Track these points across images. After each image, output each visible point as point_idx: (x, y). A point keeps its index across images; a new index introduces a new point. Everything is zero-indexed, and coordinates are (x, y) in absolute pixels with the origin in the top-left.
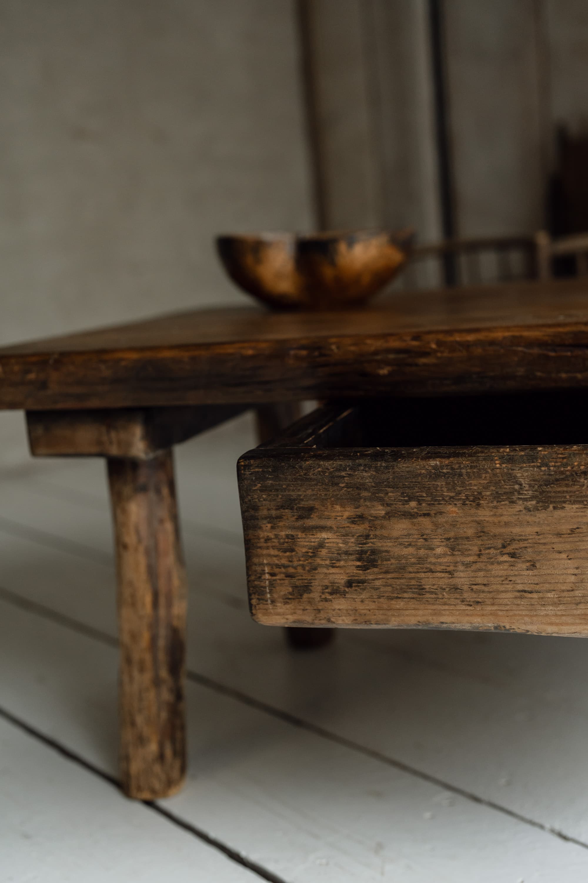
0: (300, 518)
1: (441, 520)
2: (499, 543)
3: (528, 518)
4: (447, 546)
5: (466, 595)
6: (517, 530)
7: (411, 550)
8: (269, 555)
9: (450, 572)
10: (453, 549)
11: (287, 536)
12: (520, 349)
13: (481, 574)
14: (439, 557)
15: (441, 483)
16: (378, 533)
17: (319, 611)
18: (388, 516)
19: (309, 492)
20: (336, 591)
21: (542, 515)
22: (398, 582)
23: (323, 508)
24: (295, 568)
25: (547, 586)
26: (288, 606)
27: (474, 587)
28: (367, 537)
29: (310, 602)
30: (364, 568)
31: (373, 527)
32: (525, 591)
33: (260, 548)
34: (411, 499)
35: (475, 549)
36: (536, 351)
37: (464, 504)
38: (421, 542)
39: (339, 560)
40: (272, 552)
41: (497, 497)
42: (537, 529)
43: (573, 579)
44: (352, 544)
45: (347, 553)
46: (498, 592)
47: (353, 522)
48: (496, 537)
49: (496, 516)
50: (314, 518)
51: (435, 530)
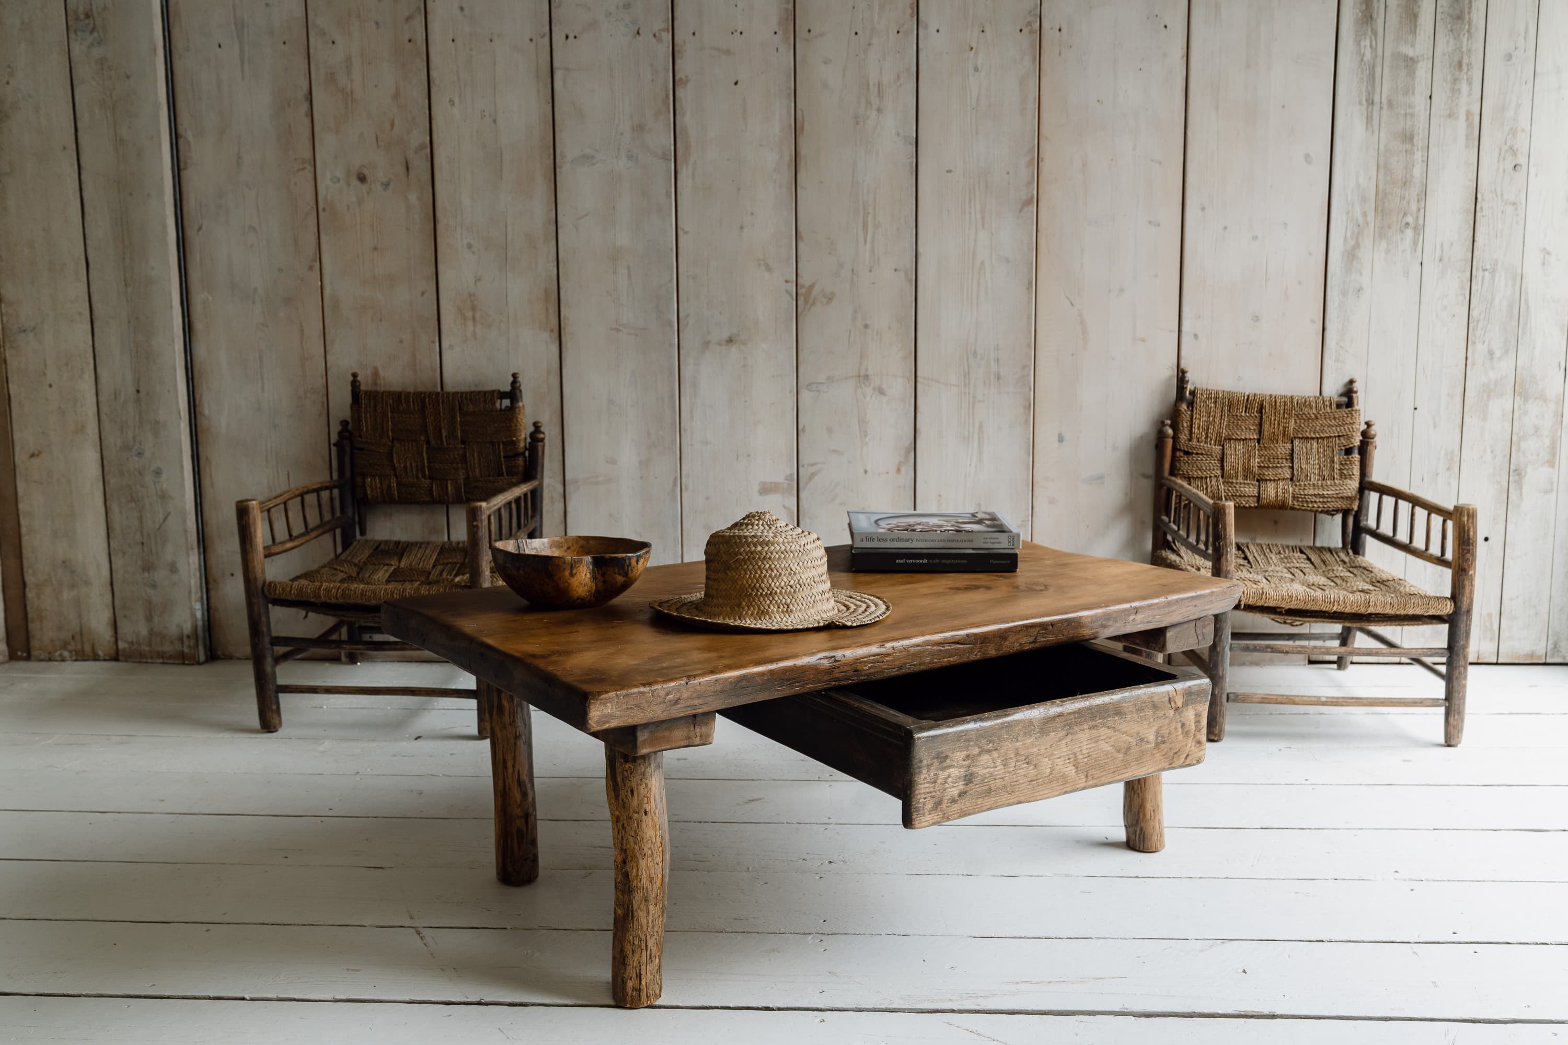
0: (941, 762)
1: (1002, 751)
2: (1024, 758)
3: (1037, 743)
4: (1002, 764)
5: (1008, 789)
6: (1031, 750)
7: (988, 770)
8: (925, 788)
9: (1002, 778)
10: (1005, 765)
11: (934, 776)
12: (930, 647)
13: (1015, 776)
14: (998, 771)
16: (975, 764)
17: (945, 814)
18: (979, 754)
19: (947, 747)
20: (953, 801)
21: (1041, 740)
22: (981, 790)
23: (952, 755)
24: (936, 792)
25: (1039, 777)
26: (930, 816)
27: (1012, 784)
28: (969, 767)
29: (941, 812)
30: (966, 785)
31: (972, 760)
32: (1031, 781)
33: (921, 784)
34: (991, 743)
35: (1014, 764)
36: (935, 648)
37: (1012, 742)
38: (992, 765)
39: (955, 783)
40: (927, 785)
41: (1025, 734)
42: (1038, 748)
43: (1049, 770)
44: (963, 773)
45: (960, 778)
46: (1022, 784)
47: (964, 761)
48: (1022, 755)
49: (1023, 744)
50: (948, 761)
51: (998, 757)
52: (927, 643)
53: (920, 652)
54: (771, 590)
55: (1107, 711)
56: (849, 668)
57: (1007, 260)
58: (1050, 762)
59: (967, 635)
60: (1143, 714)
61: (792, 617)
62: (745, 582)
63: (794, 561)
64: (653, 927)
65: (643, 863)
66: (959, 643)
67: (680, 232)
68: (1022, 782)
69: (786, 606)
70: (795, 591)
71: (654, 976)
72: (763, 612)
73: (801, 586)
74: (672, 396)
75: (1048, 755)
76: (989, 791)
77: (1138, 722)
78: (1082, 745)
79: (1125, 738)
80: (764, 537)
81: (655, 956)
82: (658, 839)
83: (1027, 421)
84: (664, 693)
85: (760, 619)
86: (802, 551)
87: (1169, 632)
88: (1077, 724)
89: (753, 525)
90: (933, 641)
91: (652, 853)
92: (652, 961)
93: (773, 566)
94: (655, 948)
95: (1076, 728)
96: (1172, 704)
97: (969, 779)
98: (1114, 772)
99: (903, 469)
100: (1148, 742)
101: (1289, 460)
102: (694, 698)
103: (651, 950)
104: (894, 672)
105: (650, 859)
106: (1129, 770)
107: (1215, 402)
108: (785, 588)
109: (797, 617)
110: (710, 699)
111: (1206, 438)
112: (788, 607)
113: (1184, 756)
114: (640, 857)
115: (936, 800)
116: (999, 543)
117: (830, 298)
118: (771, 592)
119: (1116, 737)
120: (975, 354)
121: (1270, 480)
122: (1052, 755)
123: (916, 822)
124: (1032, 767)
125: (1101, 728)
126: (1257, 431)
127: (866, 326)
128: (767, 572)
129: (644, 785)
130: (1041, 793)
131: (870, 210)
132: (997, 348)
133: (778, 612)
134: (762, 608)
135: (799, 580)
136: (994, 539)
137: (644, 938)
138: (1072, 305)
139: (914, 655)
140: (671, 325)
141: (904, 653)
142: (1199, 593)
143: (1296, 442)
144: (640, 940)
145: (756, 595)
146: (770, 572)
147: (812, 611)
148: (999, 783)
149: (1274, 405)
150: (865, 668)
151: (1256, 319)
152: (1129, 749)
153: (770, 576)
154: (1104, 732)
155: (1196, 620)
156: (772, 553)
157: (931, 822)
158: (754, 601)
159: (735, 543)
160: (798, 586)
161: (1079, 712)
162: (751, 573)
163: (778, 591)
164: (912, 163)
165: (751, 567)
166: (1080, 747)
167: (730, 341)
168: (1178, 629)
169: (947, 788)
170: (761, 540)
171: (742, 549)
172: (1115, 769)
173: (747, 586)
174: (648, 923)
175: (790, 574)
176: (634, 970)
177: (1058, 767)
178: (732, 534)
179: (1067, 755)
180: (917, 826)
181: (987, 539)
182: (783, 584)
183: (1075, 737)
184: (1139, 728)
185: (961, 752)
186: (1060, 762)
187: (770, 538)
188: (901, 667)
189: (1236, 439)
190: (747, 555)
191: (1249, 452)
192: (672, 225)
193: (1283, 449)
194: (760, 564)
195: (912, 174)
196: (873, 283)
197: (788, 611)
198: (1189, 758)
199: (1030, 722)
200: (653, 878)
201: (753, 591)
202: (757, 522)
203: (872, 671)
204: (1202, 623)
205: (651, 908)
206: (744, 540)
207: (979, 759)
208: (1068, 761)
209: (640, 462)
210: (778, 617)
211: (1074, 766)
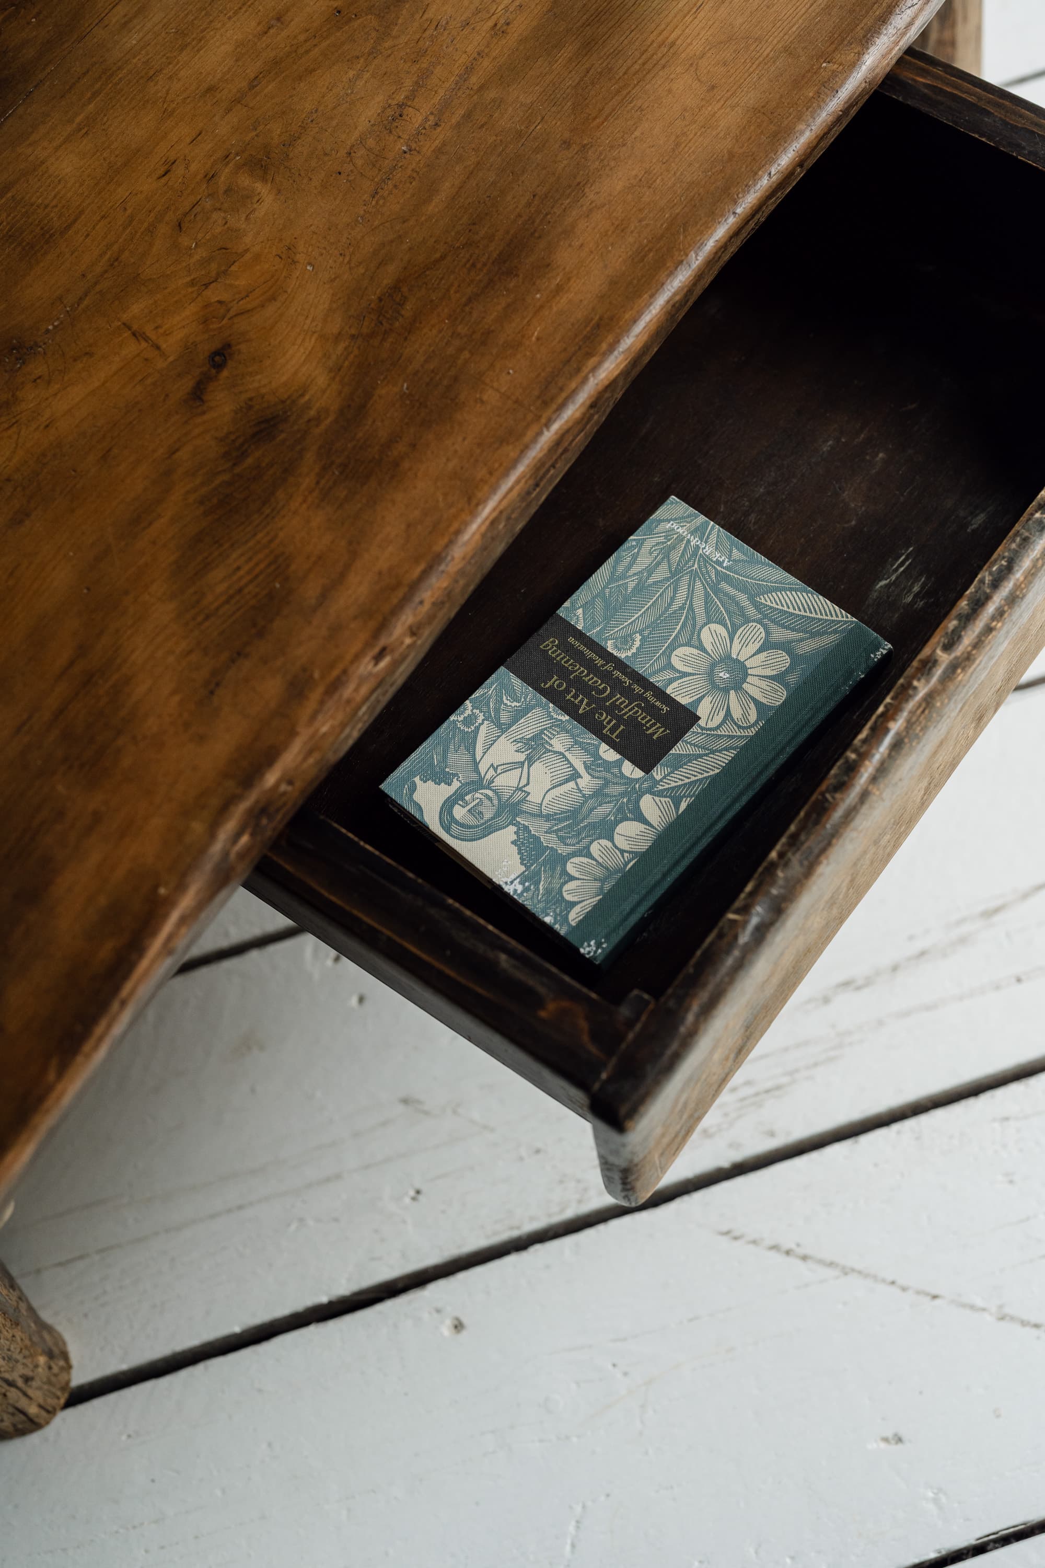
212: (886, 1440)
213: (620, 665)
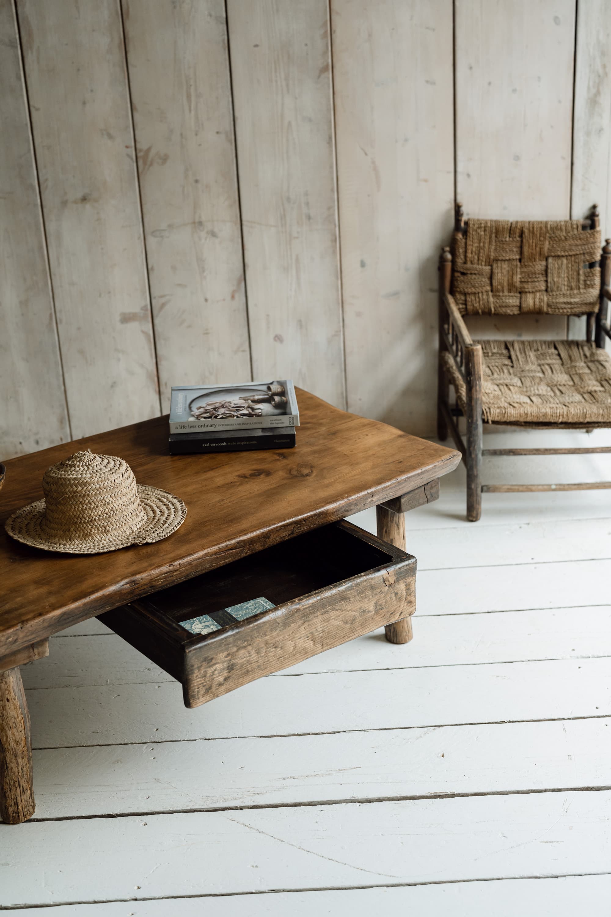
0: (208, 663)
1: (255, 645)
2: (272, 645)
3: (281, 633)
4: (256, 653)
5: (262, 667)
6: (277, 639)
7: (245, 659)
8: (198, 682)
9: (256, 662)
10: (258, 653)
11: (204, 672)
12: (208, 558)
13: (266, 658)
14: (253, 658)
15: (255, 632)
16: (234, 658)
17: (215, 693)
18: (238, 651)
19: (212, 653)
20: (220, 685)
21: (284, 631)
22: (240, 672)
23: (216, 656)
24: (206, 682)
25: (285, 653)
26: (203, 696)
27: (264, 663)
28: (230, 660)
29: (212, 693)
30: (229, 672)
31: (233, 656)
32: (279, 658)
33: (194, 680)
34: (245, 641)
35: (265, 651)
36: (213, 557)
37: (262, 636)
38: (248, 655)
39: (220, 673)
40: (198, 680)
41: (271, 630)
42: (283, 636)
43: (293, 648)
44: (226, 665)
45: (224, 669)
46: (272, 662)
47: (226, 657)
48: (271, 644)
49: (271, 636)
50: (213, 661)
51: (252, 649)
52: (206, 555)
53: (201, 563)
54: (91, 518)
55: (335, 599)
56: (145, 587)
57: (310, 120)
58: (293, 643)
59: (238, 543)
60: (363, 595)
61: (109, 535)
62: (71, 514)
63: (107, 495)
64: (23, 772)
65: (10, 733)
66: (231, 549)
67: (32, 109)
68: (272, 660)
69: (104, 528)
70: (110, 517)
71: (28, 802)
72: (87, 534)
73: (114, 512)
74: (41, 248)
75: (291, 638)
76: (248, 671)
77: (360, 601)
78: (317, 626)
79: (351, 613)
80: (83, 479)
81: (27, 789)
82: (19, 715)
83: (334, 252)
84: (5, 638)
85: (85, 539)
86: (113, 485)
87: (403, 498)
88: (311, 614)
89: (75, 467)
90: (211, 552)
91: (16, 725)
92: (24, 793)
93: (91, 501)
94: (26, 784)
95: (311, 617)
96: (387, 583)
97: (231, 668)
98: (344, 637)
99: (237, 296)
100: (369, 612)
101: (544, 276)
102: (28, 636)
103: (23, 787)
104: (183, 579)
105: (15, 730)
106: (355, 633)
107: (485, 231)
108: (102, 515)
109: (113, 534)
110: (41, 632)
111: (478, 259)
112: (105, 529)
113: (399, 614)
114: (7, 729)
115: (207, 687)
116: (282, 423)
117: (165, 159)
118: (92, 520)
119: (343, 615)
120: (288, 199)
121: (529, 292)
122: (294, 638)
123: (193, 705)
124: (279, 650)
125: (331, 612)
126: (519, 252)
127: (197, 181)
128: (87, 506)
129: (4, 683)
130: (288, 664)
131: (192, 82)
132: (306, 194)
133: (98, 533)
134: (86, 532)
135: (112, 508)
136: (278, 420)
137: (16, 780)
138: (366, 154)
139: (196, 566)
140: (34, 190)
141: (188, 566)
142: (423, 469)
143: (550, 260)
144: (14, 782)
145: (80, 522)
146: (89, 505)
147: (125, 528)
148: (254, 665)
149: (532, 231)
150: (159, 583)
151: (517, 158)
152: (354, 620)
153: (90, 508)
154: (333, 614)
155: (425, 485)
156: (89, 491)
157: (205, 701)
158: (79, 527)
159: (62, 484)
160: (112, 512)
161: (313, 606)
162: (75, 507)
163: (97, 518)
164: (224, 40)
165: (75, 503)
166: (315, 628)
167: (84, 199)
168: (411, 495)
169: (215, 678)
170: (81, 481)
171: (67, 490)
172: (344, 635)
173: (73, 516)
174: (18, 769)
175: (105, 505)
176: (13, 800)
177: (300, 645)
178: (59, 476)
179: (306, 635)
180: (194, 706)
181: (272, 420)
182: (100, 512)
183: (311, 622)
184: (361, 605)
185: (223, 653)
186: (302, 640)
187: (88, 479)
188: (187, 576)
189: (502, 260)
190: (71, 494)
191: (512, 270)
192: (24, 103)
193: (540, 266)
194: (81, 501)
195: (225, 49)
196: (200, 145)
197: (106, 532)
198: (403, 614)
199: (275, 621)
200: (18, 741)
201: (78, 520)
202: (78, 463)
203: (165, 583)
204: (430, 486)
205: (20, 760)
206: (68, 482)
207: (237, 653)
208: (307, 639)
209: (21, 303)
210: (98, 537)
211: (312, 640)
212: (253, 866)
213: (234, 618)
